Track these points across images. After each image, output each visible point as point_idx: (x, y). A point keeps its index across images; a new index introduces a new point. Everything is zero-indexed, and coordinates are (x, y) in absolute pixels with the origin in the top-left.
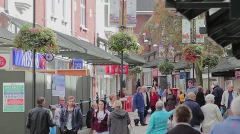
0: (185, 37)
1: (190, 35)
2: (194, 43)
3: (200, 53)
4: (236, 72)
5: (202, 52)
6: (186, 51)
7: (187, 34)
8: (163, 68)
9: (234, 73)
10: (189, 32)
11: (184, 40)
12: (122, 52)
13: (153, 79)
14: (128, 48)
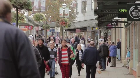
0: (61, 15)
1: (63, 14)
2: (64, 18)
3: (67, 22)
4: (76, 30)
5: (68, 21)
6: (61, 21)
7: (62, 14)
8: (45, 27)
9: (75, 30)
10: (62, 13)
11: (60, 16)
12: (39, 21)
13: (36, 32)
14: (42, 20)
